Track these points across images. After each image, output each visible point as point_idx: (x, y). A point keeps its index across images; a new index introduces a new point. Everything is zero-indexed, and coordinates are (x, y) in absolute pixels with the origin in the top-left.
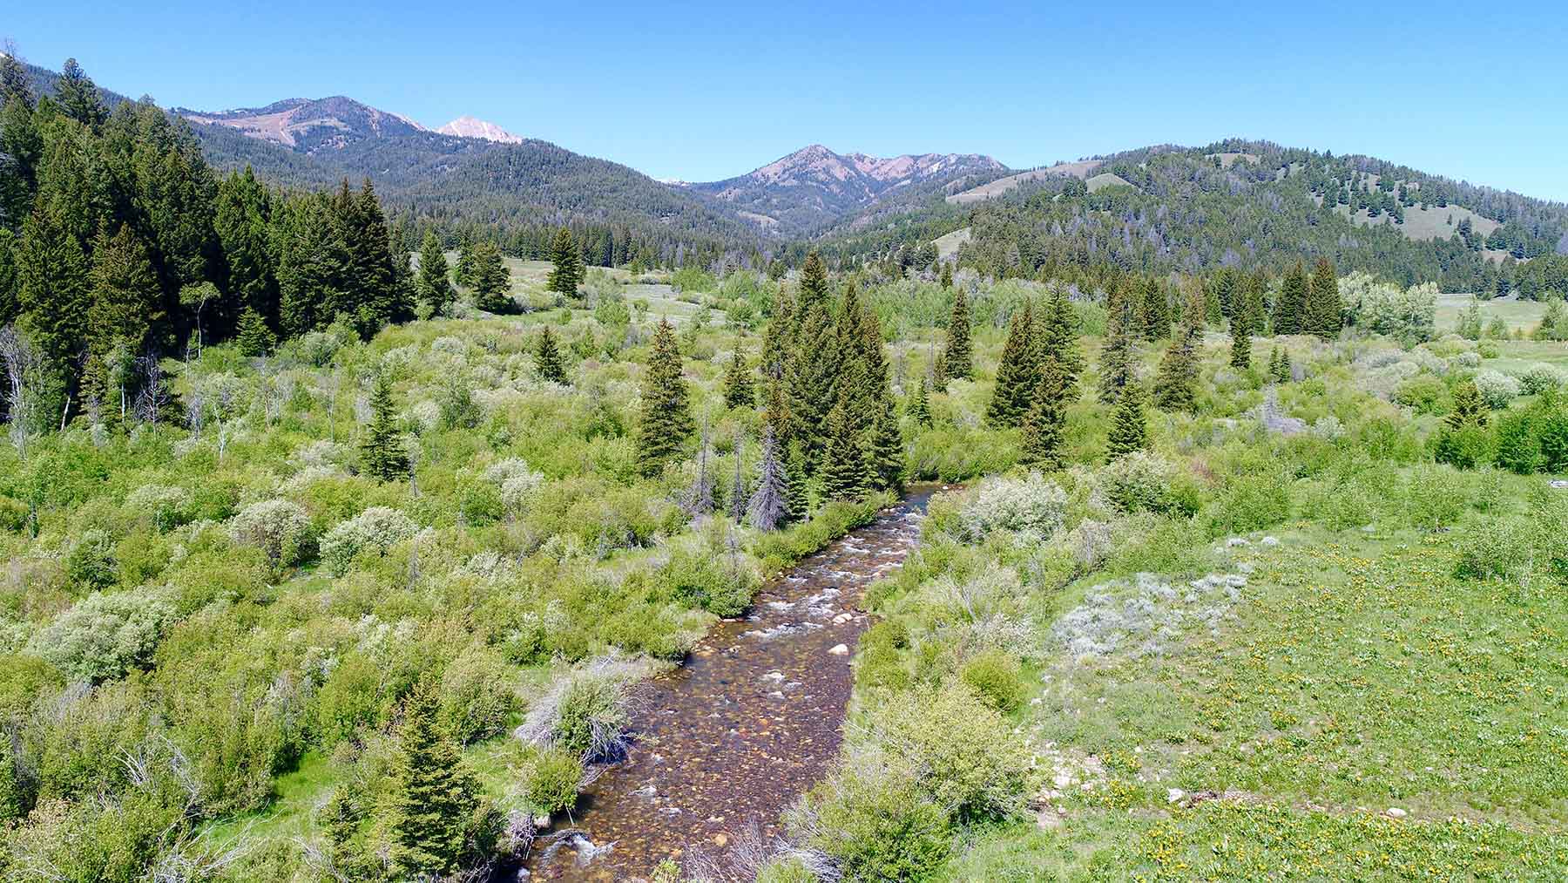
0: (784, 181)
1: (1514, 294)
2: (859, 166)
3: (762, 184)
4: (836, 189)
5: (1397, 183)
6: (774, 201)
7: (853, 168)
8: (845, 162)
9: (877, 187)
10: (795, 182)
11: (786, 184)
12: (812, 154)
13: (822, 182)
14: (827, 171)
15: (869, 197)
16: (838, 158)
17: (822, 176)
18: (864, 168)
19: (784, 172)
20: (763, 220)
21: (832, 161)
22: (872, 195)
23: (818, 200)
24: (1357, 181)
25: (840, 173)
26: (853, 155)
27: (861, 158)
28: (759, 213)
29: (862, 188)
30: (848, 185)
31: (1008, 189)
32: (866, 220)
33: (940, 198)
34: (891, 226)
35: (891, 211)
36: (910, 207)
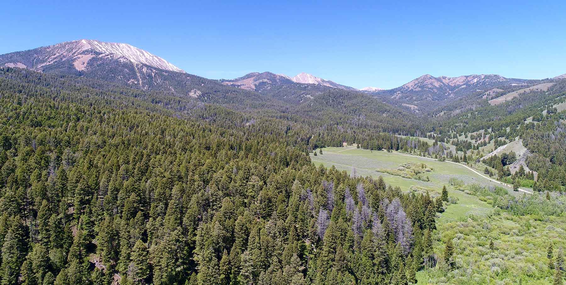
0: (415, 89)
2: (444, 81)
3: (407, 90)
4: (435, 91)
6: (414, 98)
7: (442, 82)
8: (438, 80)
9: (452, 89)
10: (420, 89)
11: (416, 90)
12: (425, 78)
13: (430, 88)
14: (431, 84)
16: (435, 78)
17: (430, 86)
18: (446, 81)
19: (415, 85)
20: (412, 107)
21: (433, 80)
22: (450, 92)
23: (430, 95)
25: (437, 84)
26: (441, 77)
27: (444, 78)
28: (410, 104)
29: (446, 89)
30: (440, 88)
31: (515, 98)
32: (458, 111)
33: (486, 101)
34: (469, 115)
35: (468, 107)
36: (474, 106)
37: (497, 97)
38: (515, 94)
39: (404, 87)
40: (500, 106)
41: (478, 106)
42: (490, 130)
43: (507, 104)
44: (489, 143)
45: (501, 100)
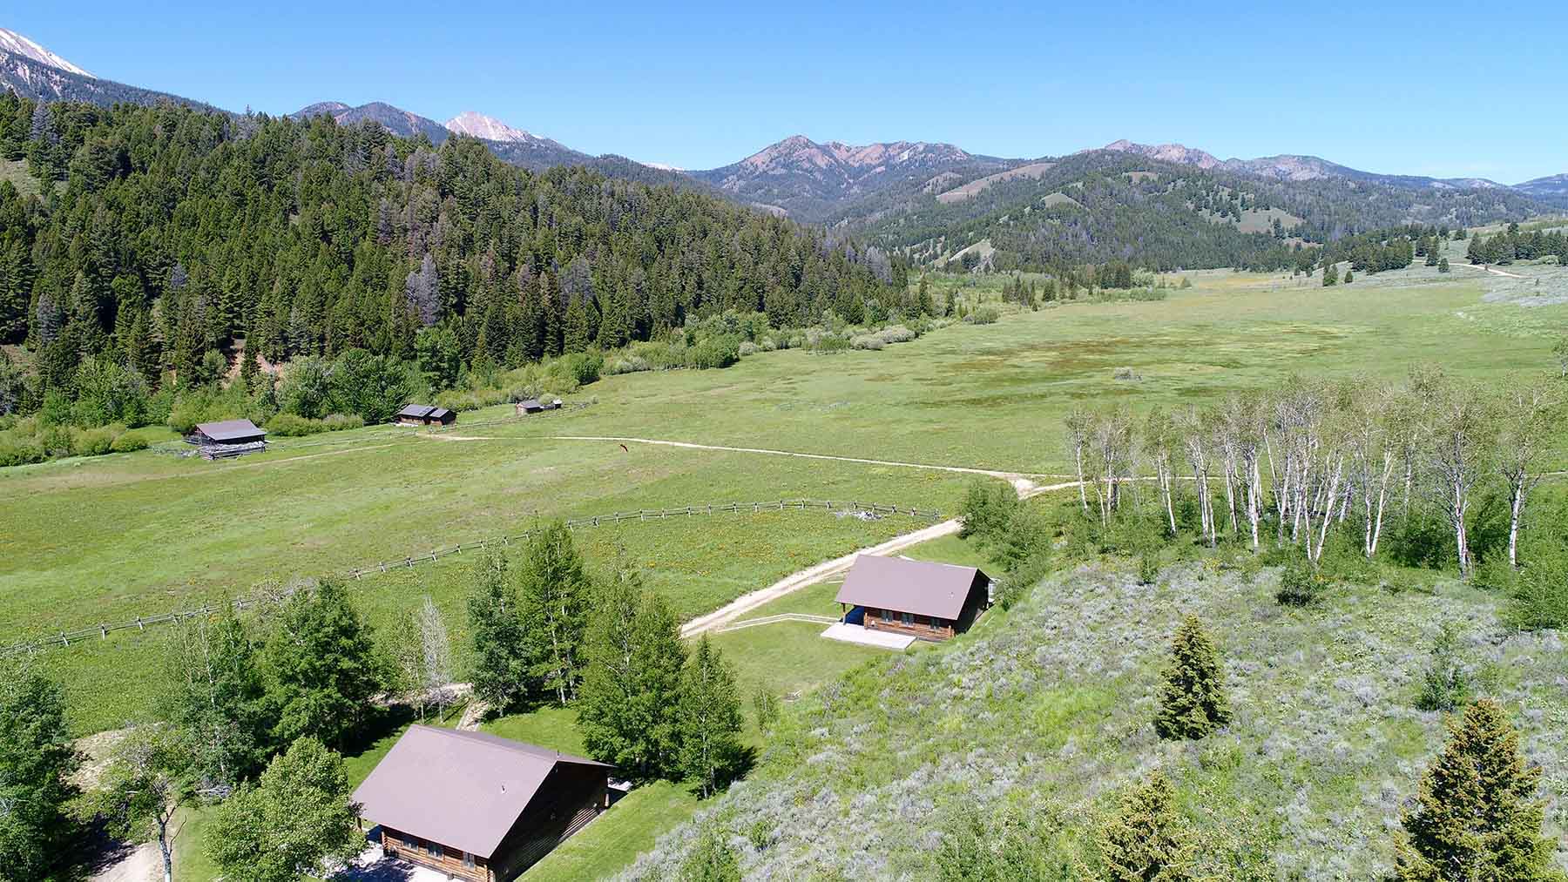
0: (773, 169)
2: (836, 153)
3: (752, 173)
4: (819, 176)
5: (1241, 194)
6: (776, 191)
7: (832, 156)
8: (824, 150)
9: (857, 173)
10: (783, 171)
11: (775, 172)
12: (797, 143)
13: (806, 170)
14: (810, 160)
15: (849, 183)
16: (818, 147)
17: (806, 165)
18: (841, 155)
19: (771, 162)
20: (775, 209)
21: (814, 150)
22: (851, 181)
23: (807, 187)
24: (1217, 193)
25: (822, 162)
26: (831, 144)
27: (837, 146)
28: (769, 204)
29: (841, 174)
30: (829, 171)
31: (984, 190)
32: (878, 215)
33: (931, 196)
34: (902, 221)
35: (898, 207)
36: (910, 204)
37: (951, 188)
38: (984, 183)
39: (744, 164)
40: (957, 205)
41: (917, 205)
42: (943, 238)
43: (970, 201)
44: (942, 255)
45: (959, 194)
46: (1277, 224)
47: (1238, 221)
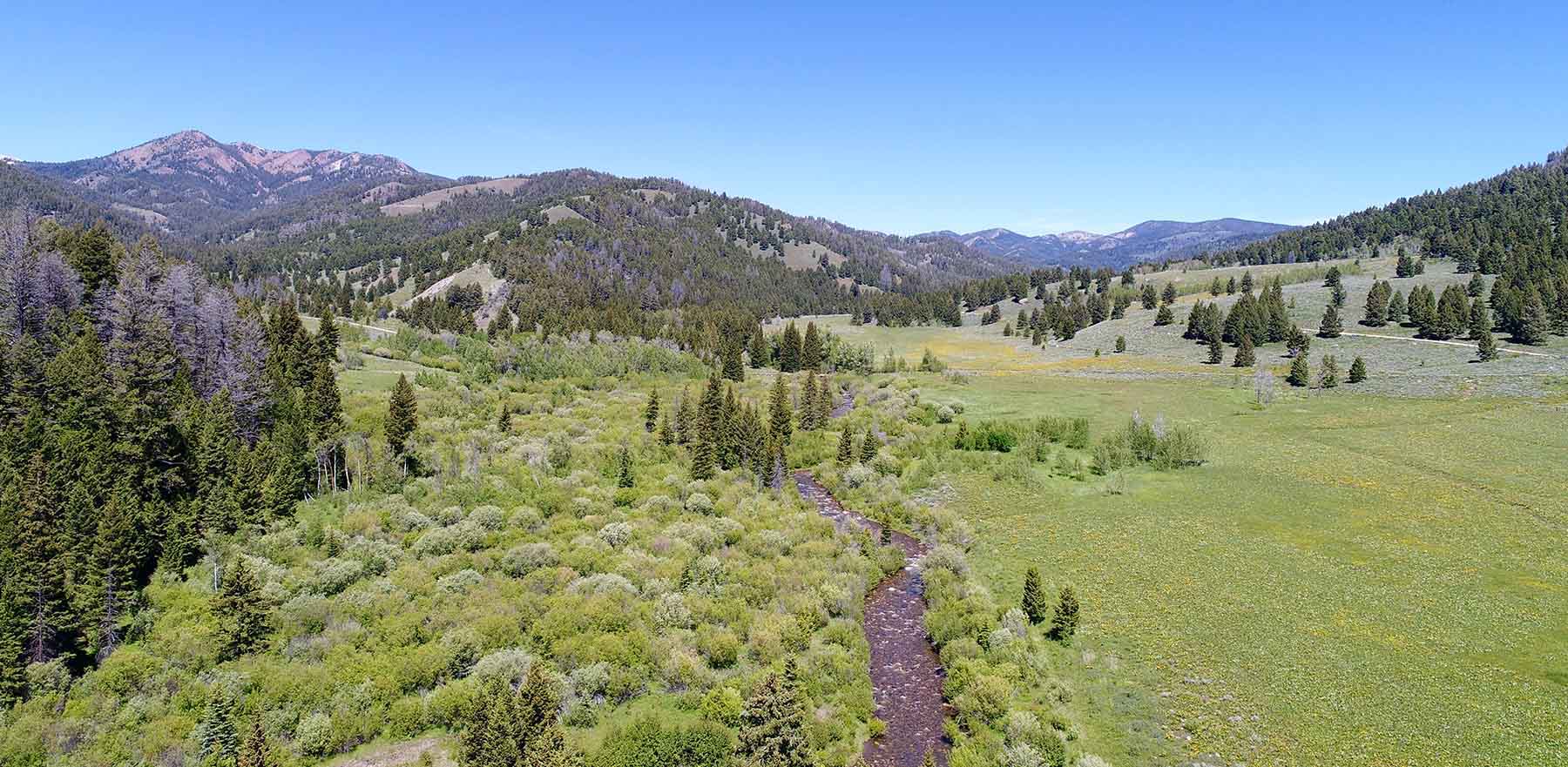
0: (156, 167)
1: (874, 321)
2: (246, 156)
3: (126, 170)
4: (223, 181)
5: (776, 223)
6: (154, 193)
7: (241, 159)
8: (231, 151)
9: (274, 181)
11: (159, 171)
12: (188, 140)
13: (205, 172)
14: (209, 160)
15: (263, 191)
16: (221, 146)
17: (205, 166)
18: (254, 159)
19: (154, 158)
20: (149, 215)
21: (214, 150)
22: (267, 190)
23: (204, 192)
24: (749, 220)
25: (227, 164)
26: (239, 145)
27: (248, 149)
28: (138, 207)
29: (253, 182)
30: (237, 176)
31: (444, 203)
32: (298, 227)
33: (375, 207)
34: (332, 236)
35: (325, 218)
36: (344, 215)
37: (401, 199)
38: (443, 196)
39: (114, 159)
40: (411, 219)
41: (353, 217)
42: (398, 260)
43: (429, 217)
44: (401, 285)
45: (411, 206)
46: (824, 261)
47: (782, 255)
